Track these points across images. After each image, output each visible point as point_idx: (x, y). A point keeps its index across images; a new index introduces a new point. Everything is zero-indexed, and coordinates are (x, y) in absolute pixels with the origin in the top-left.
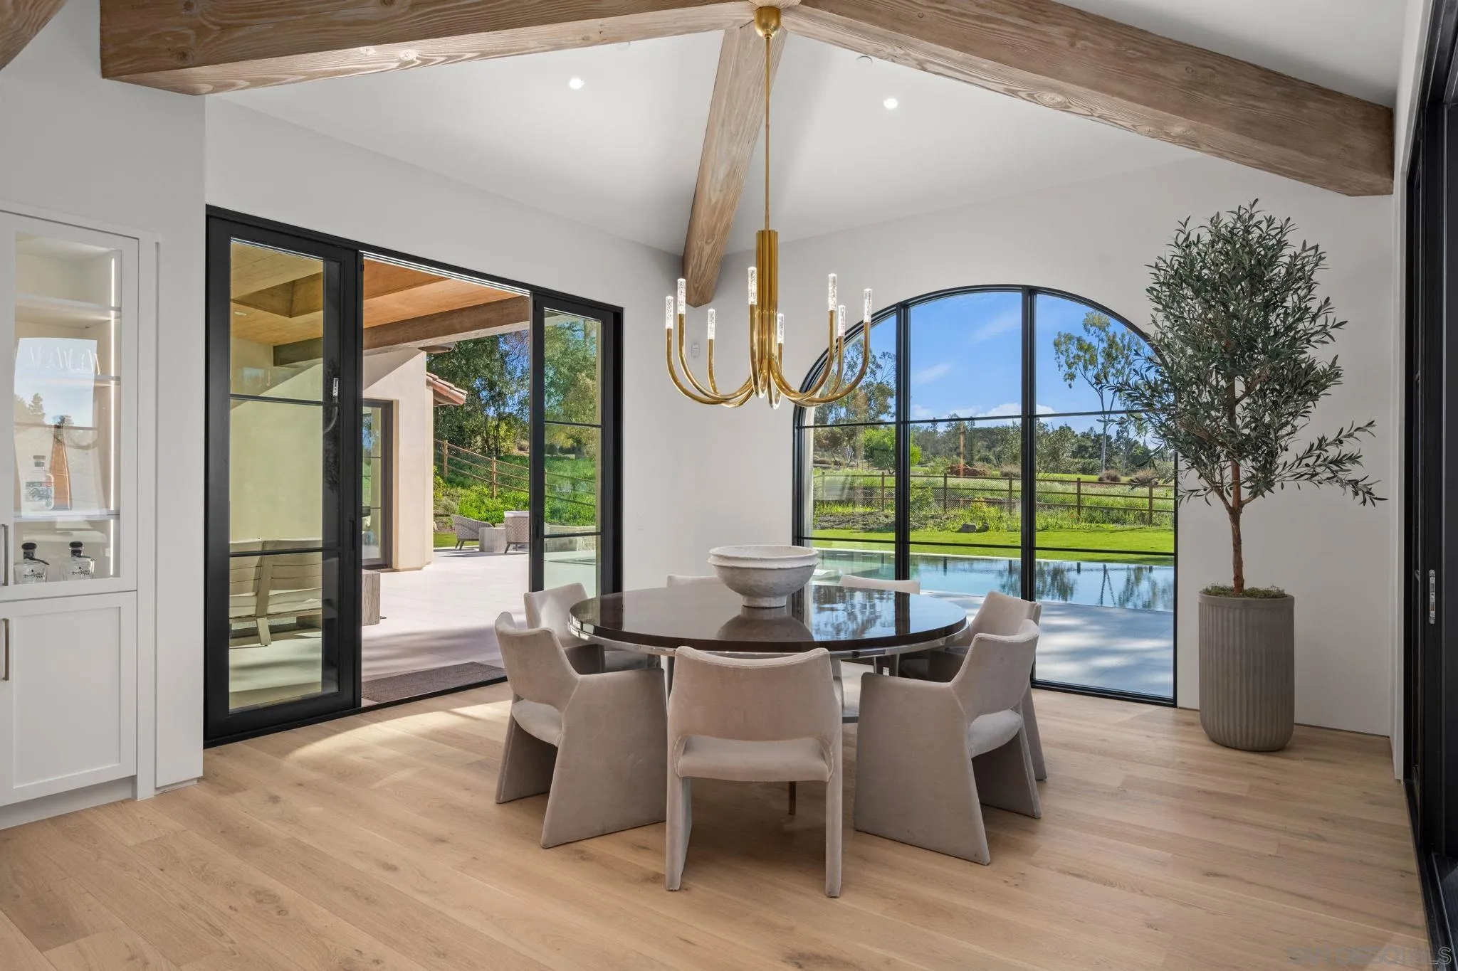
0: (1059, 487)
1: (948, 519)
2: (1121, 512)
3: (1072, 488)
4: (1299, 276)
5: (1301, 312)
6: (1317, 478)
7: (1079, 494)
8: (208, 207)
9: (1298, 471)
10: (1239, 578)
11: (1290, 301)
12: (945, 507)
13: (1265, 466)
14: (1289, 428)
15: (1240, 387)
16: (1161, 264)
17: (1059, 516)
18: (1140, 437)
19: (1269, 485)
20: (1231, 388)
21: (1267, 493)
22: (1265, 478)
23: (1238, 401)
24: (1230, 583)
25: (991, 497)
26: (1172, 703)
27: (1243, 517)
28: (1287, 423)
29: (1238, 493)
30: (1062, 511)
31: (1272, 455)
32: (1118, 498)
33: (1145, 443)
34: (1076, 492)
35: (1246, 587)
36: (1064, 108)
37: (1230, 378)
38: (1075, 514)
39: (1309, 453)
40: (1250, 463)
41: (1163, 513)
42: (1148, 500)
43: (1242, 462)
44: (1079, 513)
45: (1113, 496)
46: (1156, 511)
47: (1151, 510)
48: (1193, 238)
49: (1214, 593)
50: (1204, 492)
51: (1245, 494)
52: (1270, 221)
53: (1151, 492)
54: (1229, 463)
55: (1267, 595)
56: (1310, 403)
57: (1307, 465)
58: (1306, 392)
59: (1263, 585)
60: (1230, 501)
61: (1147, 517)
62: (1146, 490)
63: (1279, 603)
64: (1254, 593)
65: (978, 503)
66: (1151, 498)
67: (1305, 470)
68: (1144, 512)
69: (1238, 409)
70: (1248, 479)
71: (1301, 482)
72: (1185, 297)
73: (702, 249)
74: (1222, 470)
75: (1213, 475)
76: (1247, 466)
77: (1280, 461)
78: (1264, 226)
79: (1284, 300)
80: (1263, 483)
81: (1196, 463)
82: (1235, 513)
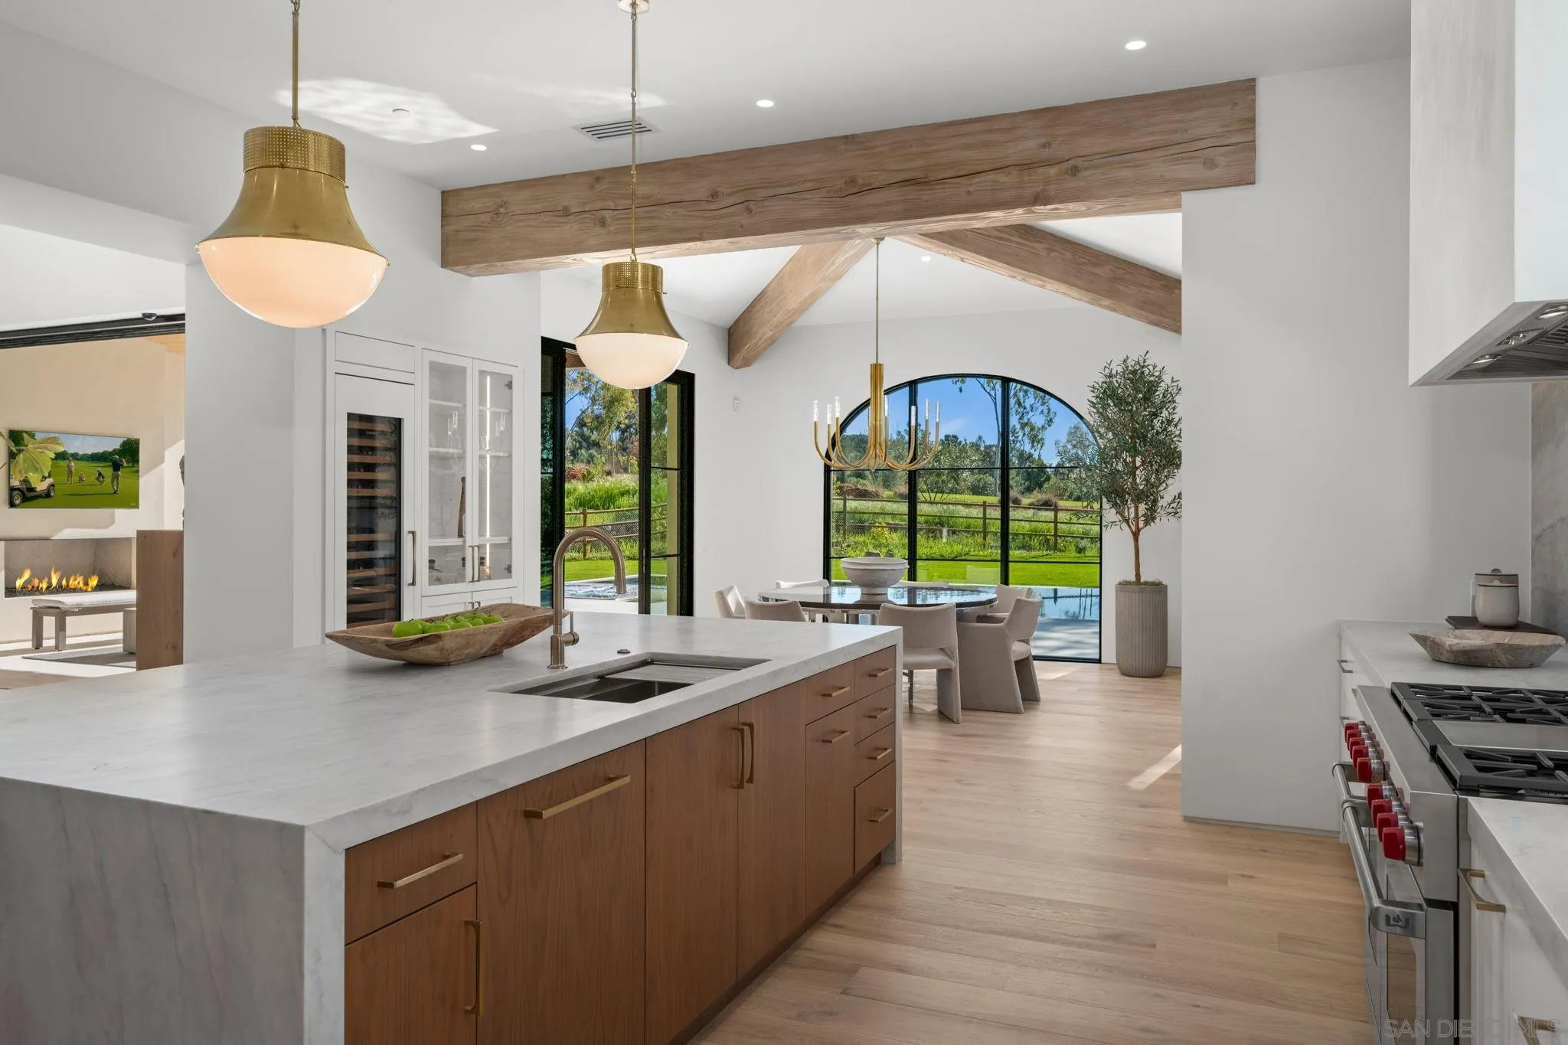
0: (963, 511)
1: (849, 546)
2: (1027, 538)
3: (976, 512)
4: (1169, 400)
5: (1169, 422)
6: (1177, 515)
7: (985, 518)
8: (542, 337)
9: (1168, 511)
10: (1138, 575)
11: (1165, 413)
12: (844, 534)
13: (1151, 508)
14: (1164, 485)
15: (1138, 460)
16: (1097, 386)
17: (965, 542)
18: (1035, 450)
19: (1153, 519)
20: (1134, 462)
21: (1152, 524)
22: (1151, 515)
23: (1137, 468)
24: (1133, 579)
25: (892, 522)
26: (1099, 661)
27: (1140, 537)
28: (1164, 482)
29: (1137, 524)
30: (967, 537)
31: (1155, 501)
32: (1023, 522)
33: (1039, 456)
34: (981, 516)
35: (1142, 580)
36: (1043, 287)
37: (1134, 457)
38: (980, 540)
39: (1173, 501)
40: (1144, 506)
41: (1067, 539)
42: (1053, 524)
43: (1140, 505)
44: (985, 539)
45: (1018, 520)
46: (1061, 536)
47: (1056, 535)
48: (1114, 372)
49: (1123, 585)
50: (1118, 523)
51: (1141, 524)
52: (1155, 367)
53: (1056, 517)
54: (1132, 505)
55: (1153, 584)
56: (1176, 471)
57: (1173, 508)
58: (1174, 464)
59: (1151, 579)
60: (1133, 528)
61: (1052, 542)
62: (1050, 515)
63: (1159, 589)
64: (1146, 583)
65: (879, 529)
66: (1056, 522)
67: (1171, 510)
68: (1048, 537)
69: (1138, 472)
70: (1143, 515)
71: (1170, 517)
72: (1109, 405)
73: (765, 334)
74: (1128, 509)
75: (1123, 511)
76: (1142, 507)
77: (1160, 504)
78: (1151, 368)
79: (1161, 413)
80: (1150, 518)
81: (1115, 505)
82: (1136, 535)
